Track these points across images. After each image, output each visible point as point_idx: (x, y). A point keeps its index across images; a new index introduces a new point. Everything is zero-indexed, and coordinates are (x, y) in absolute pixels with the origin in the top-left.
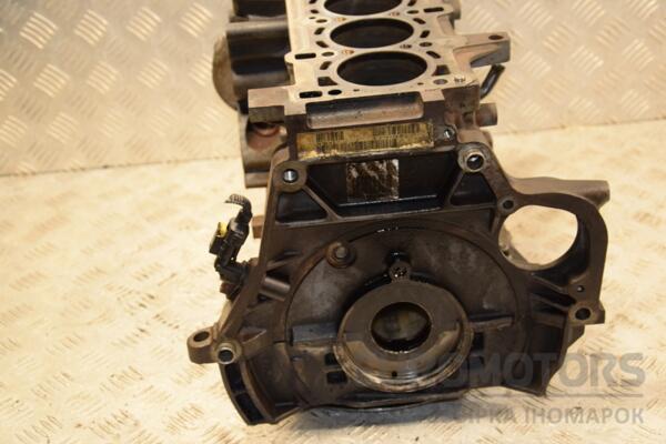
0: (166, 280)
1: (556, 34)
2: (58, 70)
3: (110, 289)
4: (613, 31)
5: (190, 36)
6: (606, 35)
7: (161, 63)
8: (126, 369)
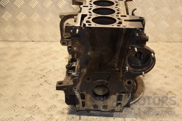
0: (48, 72)
1: (157, 17)
2: (23, 14)
3: (33, 73)
4: (172, 18)
5: (60, 8)
6: (170, 18)
7: (51, 15)
8: (36, 94)
